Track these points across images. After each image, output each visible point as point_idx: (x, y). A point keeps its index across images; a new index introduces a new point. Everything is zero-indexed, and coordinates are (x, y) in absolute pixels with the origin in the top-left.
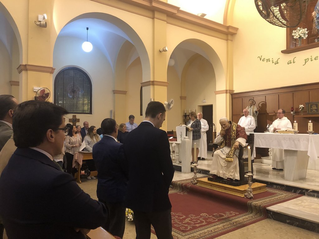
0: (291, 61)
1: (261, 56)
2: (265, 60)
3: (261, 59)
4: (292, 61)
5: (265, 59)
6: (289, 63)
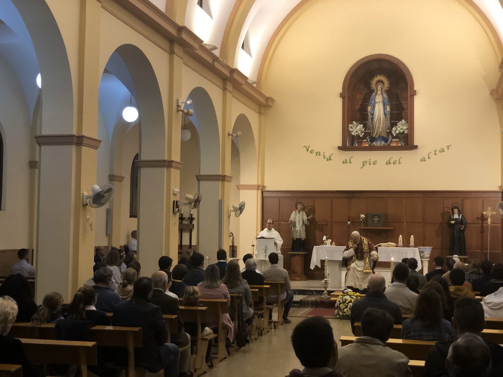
0: (346, 160)
1: (309, 146)
2: (314, 152)
4: (348, 161)
5: (313, 150)
6: (345, 162)
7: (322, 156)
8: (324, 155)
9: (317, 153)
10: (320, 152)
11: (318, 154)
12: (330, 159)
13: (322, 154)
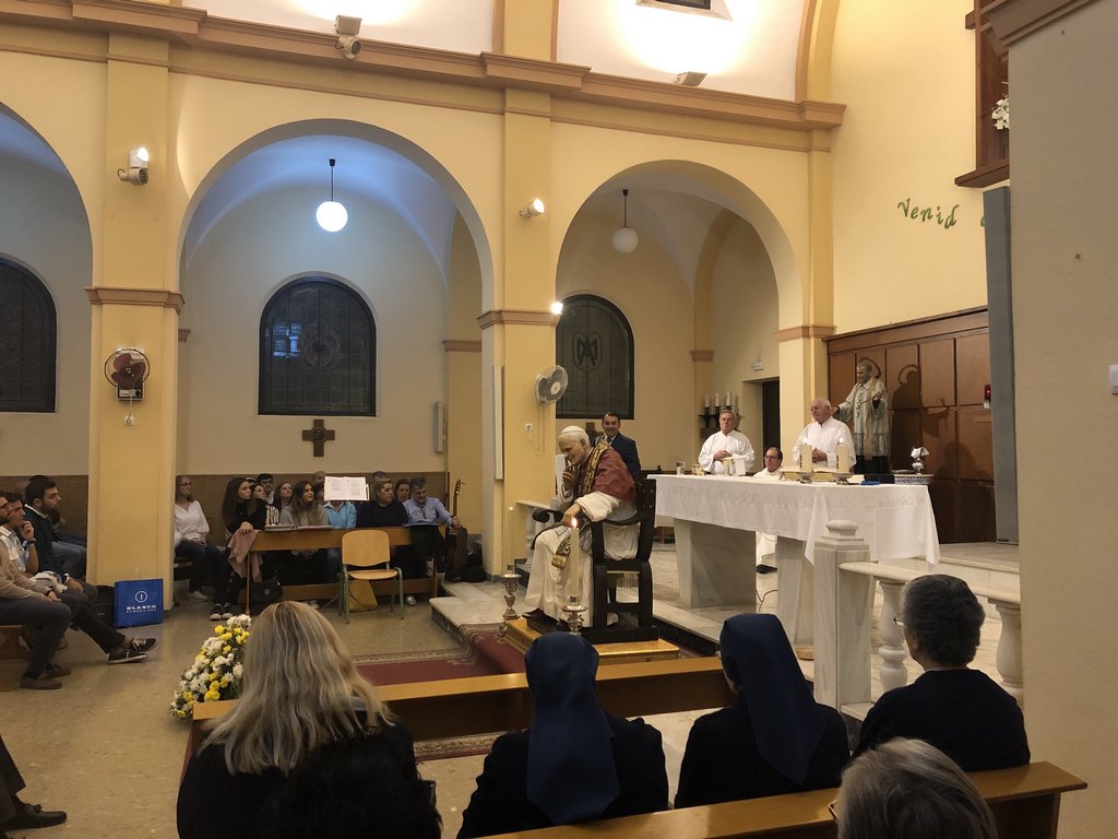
1: (908, 200)
2: (919, 213)
3: (906, 211)
5: (917, 209)
7: (935, 219)
8: (939, 215)
9: (924, 213)
10: (929, 210)
11: (927, 214)
12: (952, 223)
13: (934, 212)
